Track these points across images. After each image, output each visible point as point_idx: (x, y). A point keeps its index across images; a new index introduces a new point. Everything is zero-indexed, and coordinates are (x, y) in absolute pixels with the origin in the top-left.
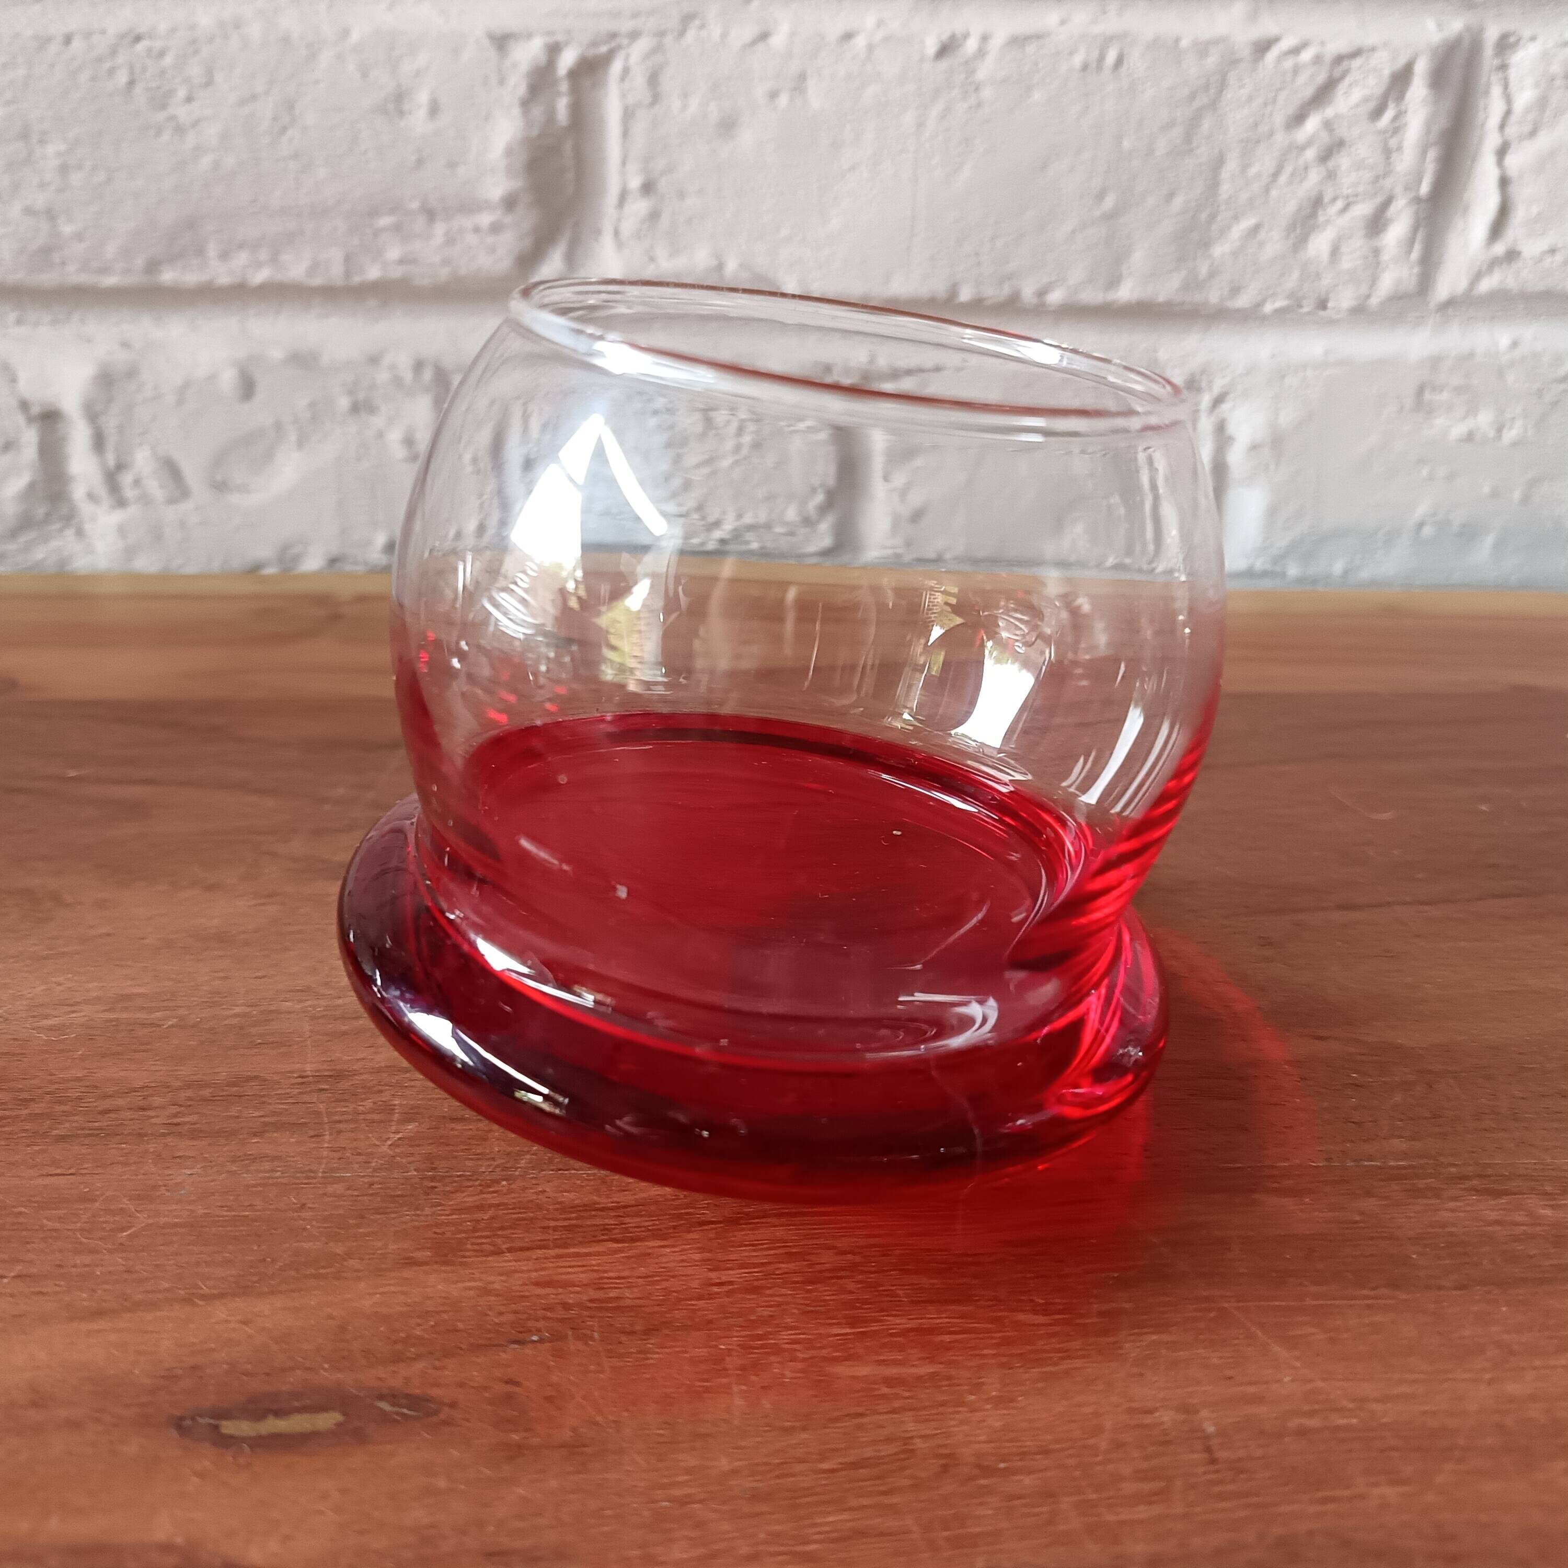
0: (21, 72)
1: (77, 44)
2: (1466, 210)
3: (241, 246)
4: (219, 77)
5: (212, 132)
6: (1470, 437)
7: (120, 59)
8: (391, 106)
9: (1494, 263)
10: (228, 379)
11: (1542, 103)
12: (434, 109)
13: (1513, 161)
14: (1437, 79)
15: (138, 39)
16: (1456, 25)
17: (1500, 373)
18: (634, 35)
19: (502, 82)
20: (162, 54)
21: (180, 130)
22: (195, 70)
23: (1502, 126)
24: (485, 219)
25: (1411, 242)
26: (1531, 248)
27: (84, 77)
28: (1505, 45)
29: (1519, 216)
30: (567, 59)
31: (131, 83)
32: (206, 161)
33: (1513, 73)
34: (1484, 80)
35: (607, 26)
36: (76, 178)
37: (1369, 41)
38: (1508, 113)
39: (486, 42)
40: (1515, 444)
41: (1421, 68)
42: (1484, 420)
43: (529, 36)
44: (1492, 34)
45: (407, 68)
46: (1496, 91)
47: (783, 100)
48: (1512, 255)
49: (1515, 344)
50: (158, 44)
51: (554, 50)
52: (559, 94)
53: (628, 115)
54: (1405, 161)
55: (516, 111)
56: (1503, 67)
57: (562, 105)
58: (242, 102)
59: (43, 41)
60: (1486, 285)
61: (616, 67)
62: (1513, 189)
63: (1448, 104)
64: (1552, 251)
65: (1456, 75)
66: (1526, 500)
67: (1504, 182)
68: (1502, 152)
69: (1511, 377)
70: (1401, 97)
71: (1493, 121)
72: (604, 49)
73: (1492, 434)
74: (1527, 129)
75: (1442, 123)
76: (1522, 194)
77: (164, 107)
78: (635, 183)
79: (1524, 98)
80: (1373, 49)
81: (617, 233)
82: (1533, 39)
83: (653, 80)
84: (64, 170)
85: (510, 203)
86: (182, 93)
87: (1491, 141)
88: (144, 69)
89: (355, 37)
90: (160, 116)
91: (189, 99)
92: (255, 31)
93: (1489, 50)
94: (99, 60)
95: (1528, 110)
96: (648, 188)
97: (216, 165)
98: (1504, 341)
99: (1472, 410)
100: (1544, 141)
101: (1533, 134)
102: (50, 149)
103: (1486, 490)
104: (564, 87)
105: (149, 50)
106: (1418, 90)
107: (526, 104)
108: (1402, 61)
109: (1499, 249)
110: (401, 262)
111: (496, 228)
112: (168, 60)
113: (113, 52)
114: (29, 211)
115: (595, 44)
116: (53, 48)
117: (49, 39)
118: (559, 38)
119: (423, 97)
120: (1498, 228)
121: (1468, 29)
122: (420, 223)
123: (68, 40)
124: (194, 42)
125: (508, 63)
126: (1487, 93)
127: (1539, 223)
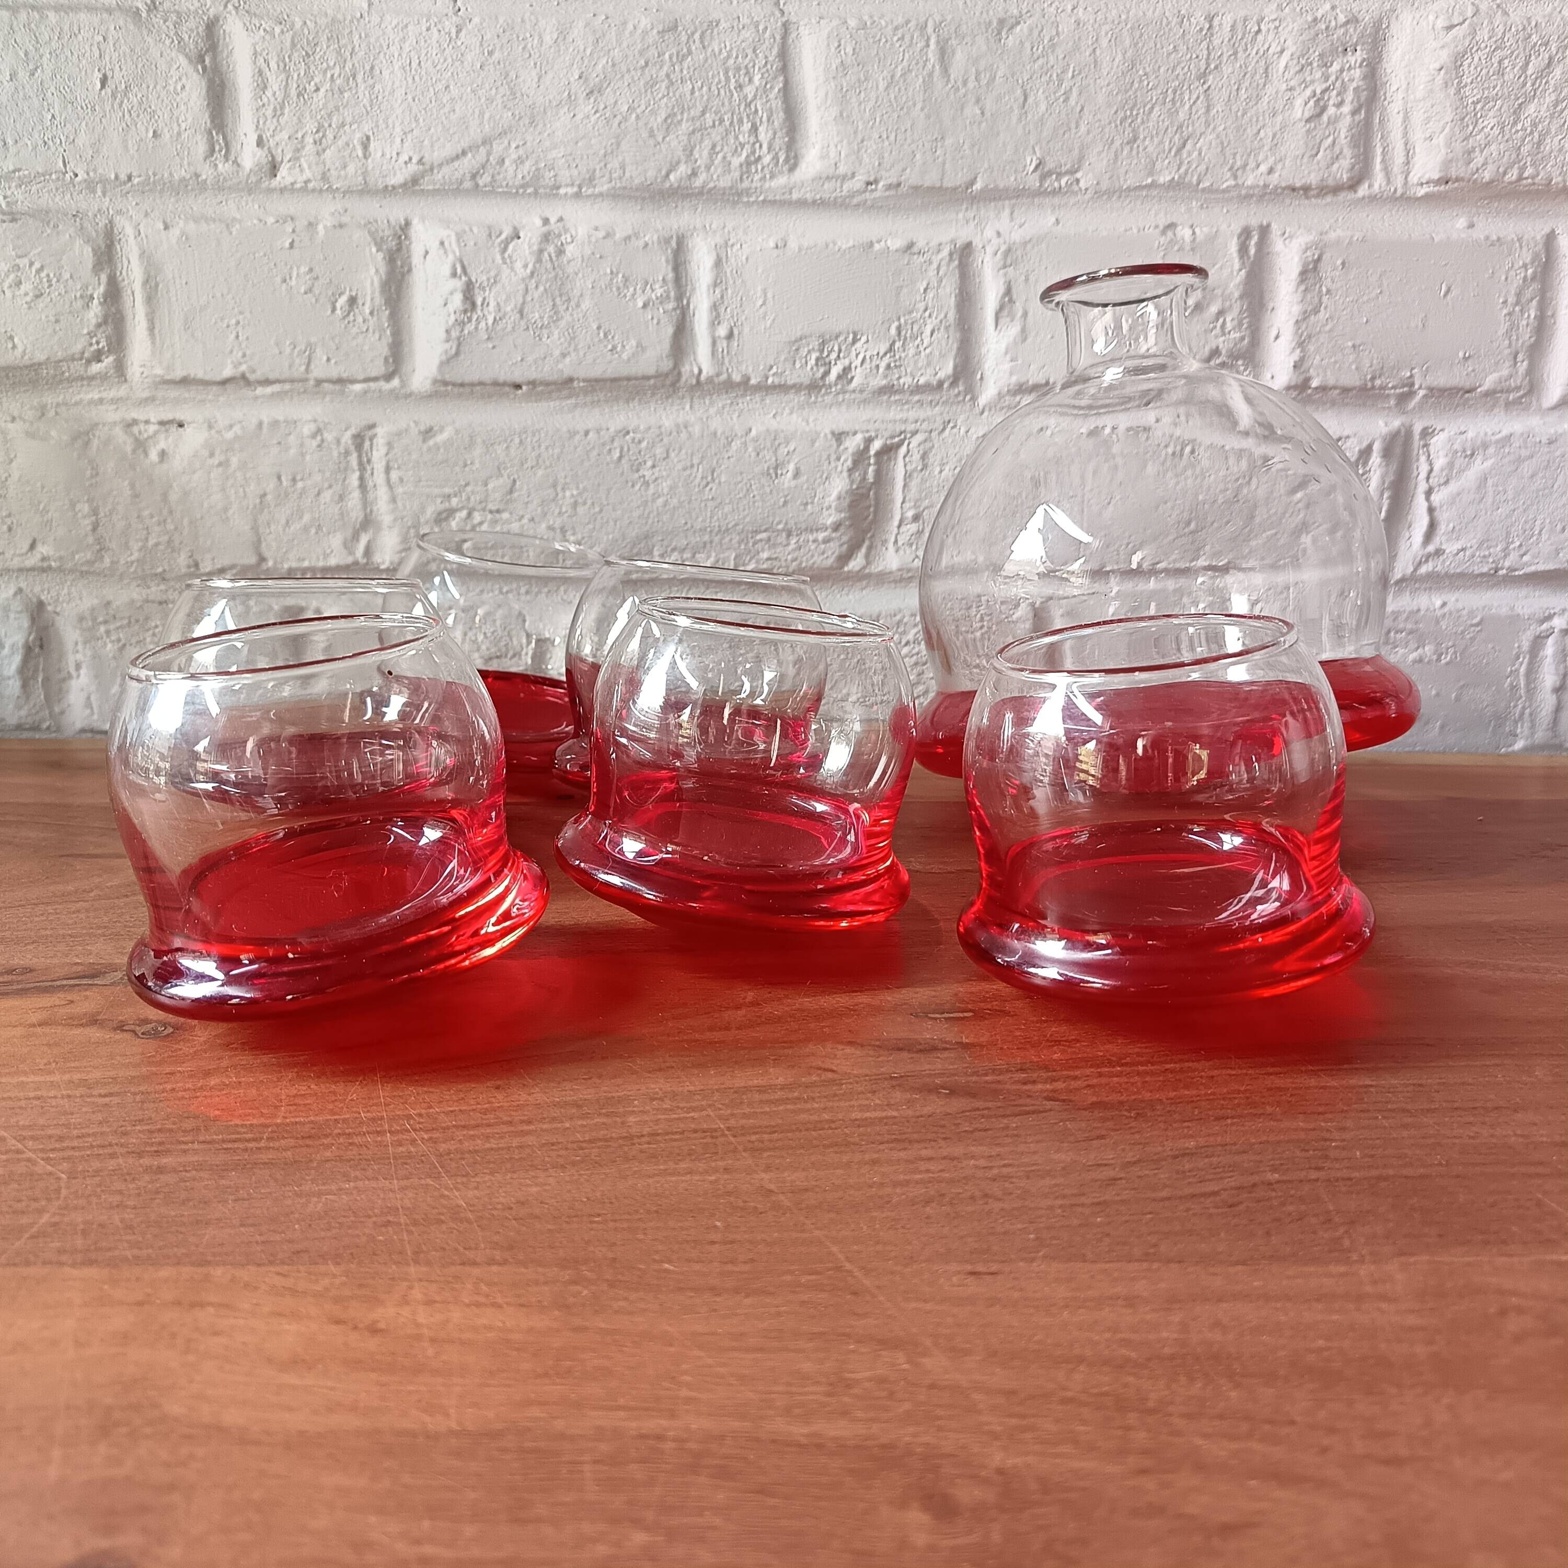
0: (557, 451)
1: (591, 435)
2: (1409, 526)
3: (674, 550)
4: (673, 455)
5: (665, 486)
6: (1420, 660)
7: (616, 444)
8: (771, 471)
9: (1428, 557)
11: (1451, 465)
12: (797, 475)
13: (1436, 498)
14: (1387, 453)
15: (628, 433)
16: (1396, 423)
17: (1438, 622)
18: (914, 433)
19: (838, 459)
20: (640, 442)
21: (647, 484)
22: (659, 451)
23: (1428, 478)
24: (821, 536)
26: (1451, 548)
27: (595, 453)
28: (1426, 433)
29: (1442, 528)
30: (876, 445)
31: (620, 458)
32: (660, 501)
33: (1432, 449)
34: (1415, 452)
35: (900, 427)
36: (581, 510)
37: (1345, 433)
38: (1431, 471)
39: (829, 436)
40: (1447, 664)
41: (1377, 447)
42: (1429, 649)
43: (855, 433)
44: (1418, 428)
45: (783, 451)
46: (1423, 459)
48: (1439, 552)
49: (1444, 604)
50: (638, 436)
51: (869, 441)
52: (869, 464)
53: (908, 476)
55: (845, 474)
56: (1426, 445)
57: (871, 469)
58: (685, 469)
59: (572, 434)
60: (1423, 570)
61: (903, 449)
62: (1436, 514)
63: (1394, 467)
64: (1463, 549)
65: (1398, 450)
66: (1458, 699)
67: (1431, 510)
68: (1429, 493)
69: (1443, 625)
70: (1365, 463)
71: (1423, 475)
72: (897, 439)
73: (1435, 657)
74: (1442, 481)
75: (1391, 477)
76: (1443, 517)
77: (638, 471)
78: (910, 514)
79: (1439, 462)
80: (1348, 437)
81: (896, 542)
82: (1442, 430)
83: (924, 457)
84: (575, 505)
85: (836, 527)
86: (649, 463)
87: (1422, 487)
88: (629, 450)
89: (754, 433)
90: (636, 475)
91: (654, 466)
92: (696, 430)
93: (1417, 436)
94: (604, 444)
95: (1442, 470)
96: (916, 518)
97: (665, 504)
98: (1438, 603)
99: (1421, 645)
100: (1453, 487)
101: (1447, 482)
102: (568, 493)
103: (1434, 692)
104: (872, 461)
105: (634, 439)
106: (1375, 459)
107: (850, 471)
108: (1365, 444)
109: (1431, 548)
110: (768, 559)
111: (826, 541)
112: (644, 444)
113: (613, 441)
114: (551, 528)
115: (892, 437)
116: (577, 437)
117: (576, 433)
118: (873, 434)
119: (791, 467)
120: (1429, 536)
121: (1403, 425)
122: (782, 538)
123: (587, 433)
124: (661, 434)
125: (842, 447)
126: (1418, 460)
127: (1454, 534)
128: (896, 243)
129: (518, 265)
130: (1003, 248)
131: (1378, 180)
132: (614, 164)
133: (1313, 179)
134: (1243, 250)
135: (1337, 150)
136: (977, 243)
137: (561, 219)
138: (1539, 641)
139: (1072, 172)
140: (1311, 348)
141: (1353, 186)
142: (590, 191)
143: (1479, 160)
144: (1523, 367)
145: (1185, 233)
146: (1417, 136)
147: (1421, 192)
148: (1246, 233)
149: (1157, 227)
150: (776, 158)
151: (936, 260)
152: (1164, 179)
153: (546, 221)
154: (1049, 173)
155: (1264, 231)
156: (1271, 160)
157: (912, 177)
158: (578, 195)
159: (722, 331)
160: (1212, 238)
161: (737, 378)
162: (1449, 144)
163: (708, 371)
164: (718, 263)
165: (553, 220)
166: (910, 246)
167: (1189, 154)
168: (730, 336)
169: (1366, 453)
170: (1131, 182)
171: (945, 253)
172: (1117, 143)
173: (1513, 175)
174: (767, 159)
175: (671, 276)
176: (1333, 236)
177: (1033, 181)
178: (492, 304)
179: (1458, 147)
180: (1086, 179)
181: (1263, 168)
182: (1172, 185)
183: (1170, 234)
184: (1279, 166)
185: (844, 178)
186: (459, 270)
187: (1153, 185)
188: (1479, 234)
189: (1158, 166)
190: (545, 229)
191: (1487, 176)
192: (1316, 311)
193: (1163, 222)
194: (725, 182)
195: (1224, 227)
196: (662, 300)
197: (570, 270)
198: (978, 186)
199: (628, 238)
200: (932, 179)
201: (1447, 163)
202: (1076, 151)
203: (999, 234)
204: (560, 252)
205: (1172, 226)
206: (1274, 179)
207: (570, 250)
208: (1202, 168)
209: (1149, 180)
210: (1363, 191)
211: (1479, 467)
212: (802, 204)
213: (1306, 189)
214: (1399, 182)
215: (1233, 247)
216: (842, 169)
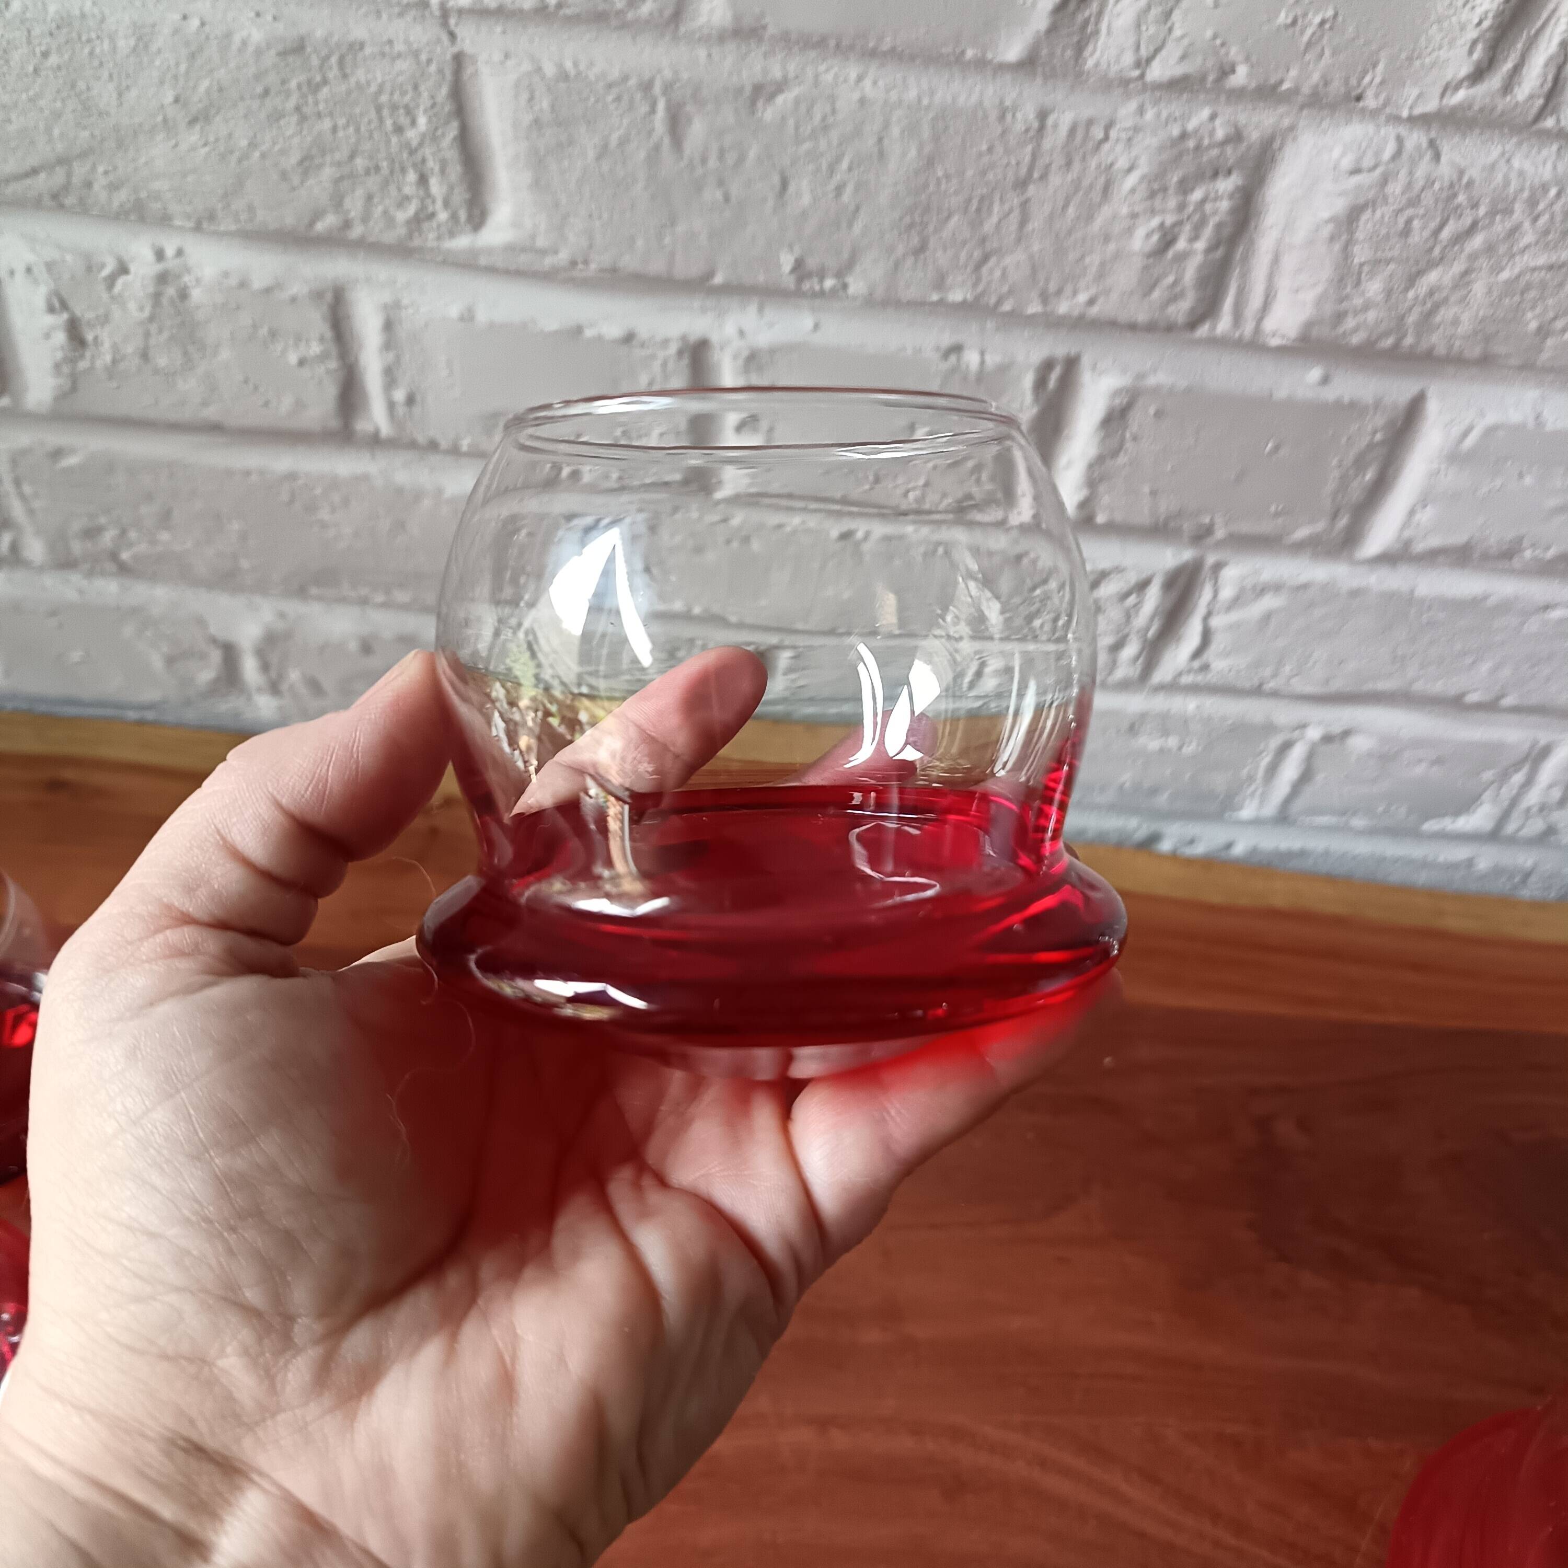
1: (254, 477)
2: (1178, 640)
4: (353, 504)
5: (347, 529)
6: (1162, 751)
7: (284, 488)
9: (1192, 670)
10: (353, 646)
11: (1237, 597)
13: (1214, 621)
14: (1168, 583)
15: (297, 477)
16: (1187, 557)
17: (1186, 722)
20: (313, 487)
21: (325, 526)
22: (336, 498)
23: (1210, 603)
25: (1137, 658)
26: (1218, 665)
27: (259, 495)
28: (1218, 567)
29: (1213, 648)
31: (291, 500)
32: (343, 544)
33: (1221, 580)
34: (1203, 577)
36: (252, 542)
37: (1125, 566)
38: (1215, 598)
40: (1189, 754)
41: (1158, 579)
42: (1172, 742)
44: (1211, 559)
46: (1210, 586)
47: (735, 544)
48: (1204, 667)
50: (310, 482)
54: (1140, 620)
56: (1215, 576)
58: (369, 519)
60: (1185, 680)
62: (1211, 636)
63: (1174, 595)
64: (1229, 667)
65: (1182, 582)
66: (1193, 779)
67: (1206, 631)
68: (1207, 616)
69: (1193, 724)
70: (1140, 593)
71: (1205, 601)
74: (1225, 608)
75: (1166, 606)
76: (1217, 639)
77: (314, 514)
79: (1227, 593)
82: (1237, 566)
86: (326, 508)
87: (1202, 610)
88: (301, 494)
90: (312, 518)
91: (332, 512)
92: (378, 481)
93: (1207, 568)
94: (269, 487)
95: (1227, 599)
97: (350, 547)
98: (1192, 705)
99: (1165, 736)
100: (1235, 616)
101: (1229, 610)
103: (1168, 774)
105: (304, 485)
106: (1154, 589)
108: (1144, 576)
109: (1196, 664)
112: (317, 491)
113: (279, 484)
114: (218, 554)
116: (237, 477)
117: (234, 472)
120: (1198, 653)
121: (1194, 558)
124: (336, 483)
126: (1203, 584)
127: (1226, 654)
128: (613, 331)
129: (132, 306)
130: (745, 353)
131: (1224, 324)
132: (238, 204)
133: (1142, 317)
134: (1040, 383)
135: (1178, 289)
136: (715, 338)
137: (180, 253)
138: (1286, 747)
139: (840, 274)
140: (1102, 488)
141: (1193, 324)
142: (212, 228)
143: (1350, 323)
144: (1343, 522)
145: (972, 358)
146: (1284, 283)
147: (1275, 342)
148: (1047, 366)
149: (938, 349)
150: (454, 217)
151: (661, 354)
152: (956, 296)
153: (160, 255)
154: (809, 275)
155: (1071, 364)
156: (1093, 291)
157: (629, 262)
158: (198, 228)
159: (399, 395)
160: (1003, 369)
161: (421, 439)
162: (1320, 301)
163: (386, 430)
164: (389, 326)
165: (170, 252)
166: (629, 338)
167: (991, 271)
168: (411, 400)
169: (1142, 586)
170: (912, 293)
171: (673, 349)
172: (900, 250)
173: (1389, 342)
174: (443, 216)
175: (329, 334)
176: (1152, 381)
177: (790, 282)
178: (107, 345)
179: (1329, 309)
180: (856, 286)
181: (1082, 298)
182: (963, 306)
183: (953, 358)
184: (1101, 300)
185: (543, 252)
186: (57, 305)
187: (941, 302)
188: (1330, 394)
189: (949, 280)
190: (160, 267)
191: (1355, 340)
192: (1115, 454)
193: (947, 340)
194: (389, 237)
195: (1020, 358)
196: (323, 357)
197: (200, 316)
198: (718, 279)
199: (268, 291)
200: (657, 266)
201: (1309, 325)
202: (845, 255)
203: (742, 333)
204: (184, 295)
205: (957, 349)
206: (1094, 311)
207: (196, 295)
208: (1005, 289)
209: (935, 297)
210: (1203, 331)
211: (1269, 602)
212: (491, 270)
213: (1133, 327)
214: (1248, 329)
215: (1028, 380)
216: (541, 242)
